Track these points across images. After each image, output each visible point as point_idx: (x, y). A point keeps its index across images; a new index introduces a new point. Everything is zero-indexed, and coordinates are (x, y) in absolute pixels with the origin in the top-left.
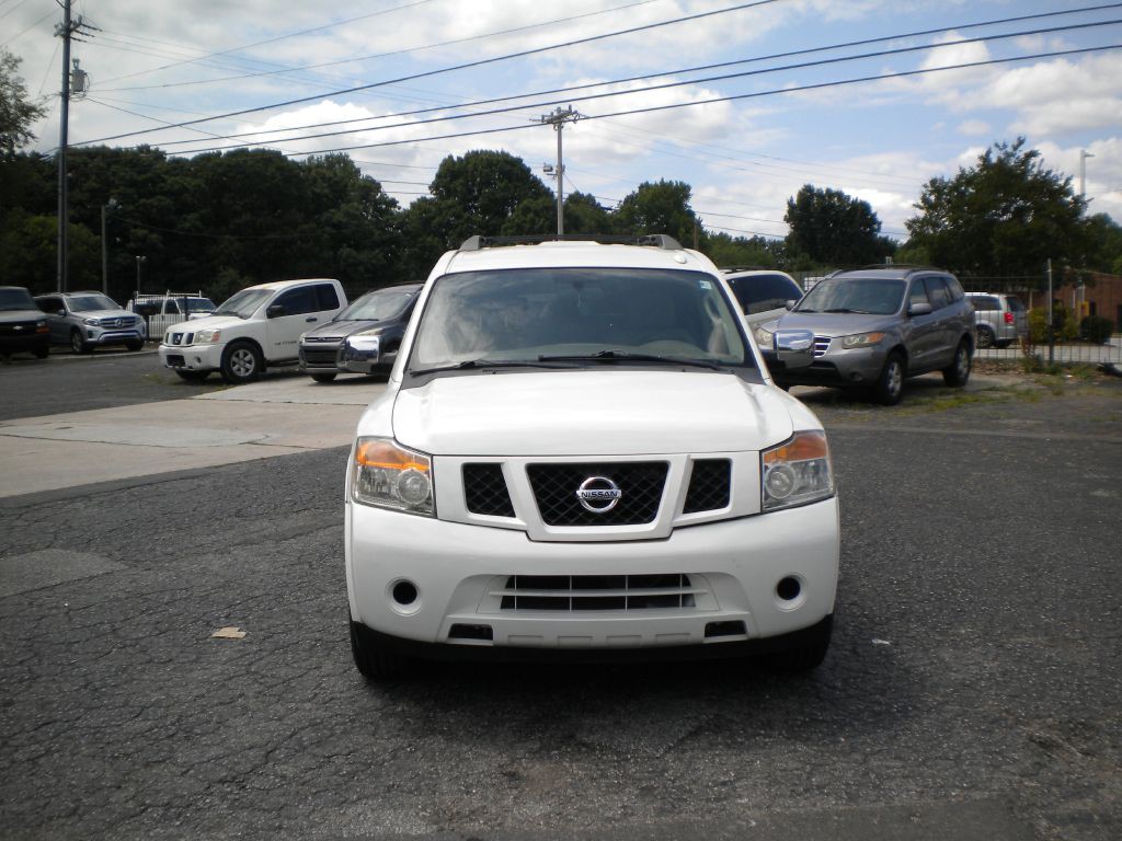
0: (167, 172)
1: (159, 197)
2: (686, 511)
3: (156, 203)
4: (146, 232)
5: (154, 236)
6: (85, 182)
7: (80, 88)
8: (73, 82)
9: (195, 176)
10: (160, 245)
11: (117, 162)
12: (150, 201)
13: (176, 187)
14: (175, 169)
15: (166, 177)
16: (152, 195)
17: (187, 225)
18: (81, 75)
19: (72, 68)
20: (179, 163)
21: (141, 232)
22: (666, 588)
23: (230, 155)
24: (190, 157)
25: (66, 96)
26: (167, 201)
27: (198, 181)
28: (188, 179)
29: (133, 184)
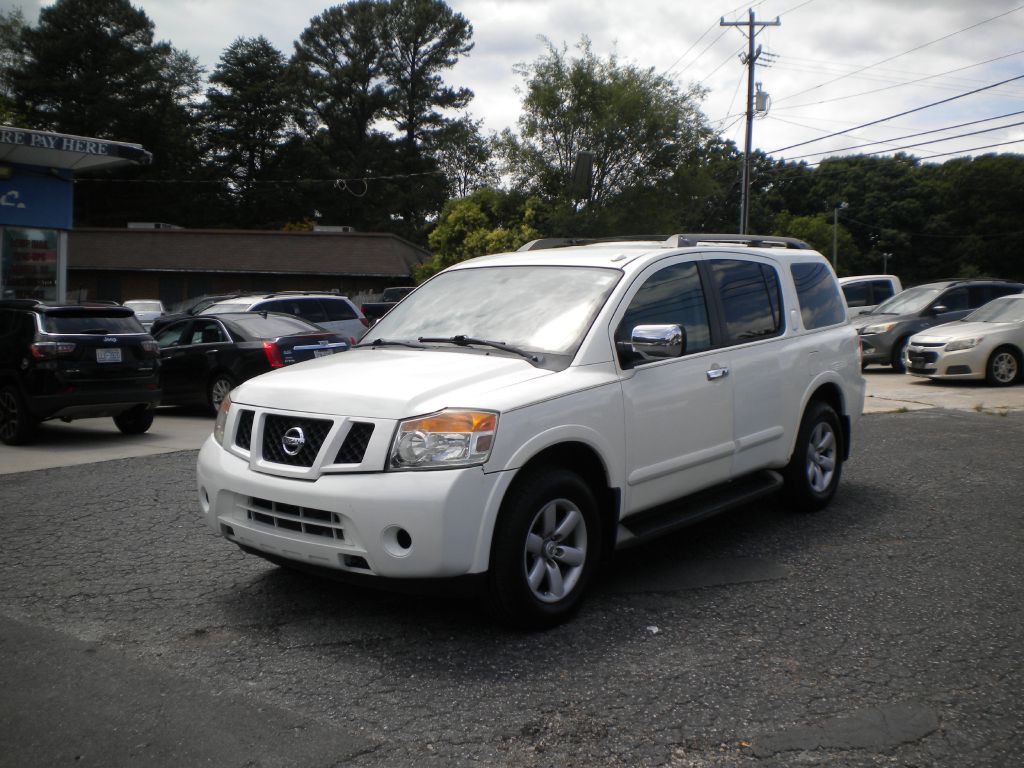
0: (919, 177)
1: (908, 200)
2: (337, 461)
3: (906, 206)
4: (895, 231)
5: (903, 235)
6: (845, 187)
7: (762, 108)
8: (756, 103)
9: (945, 179)
10: (908, 243)
11: (874, 169)
12: (902, 203)
13: (926, 190)
14: (926, 174)
15: (917, 181)
16: (903, 198)
17: (934, 225)
18: (763, 97)
19: (755, 92)
20: (931, 169)
21: (891, 232)
22: (321, 521)
23: (979, 159)
24: (941, 161)
25: (750, 116)
26: (915, 204)
27: (946, 185)
28: (938, 183)
29: (886, 188)
